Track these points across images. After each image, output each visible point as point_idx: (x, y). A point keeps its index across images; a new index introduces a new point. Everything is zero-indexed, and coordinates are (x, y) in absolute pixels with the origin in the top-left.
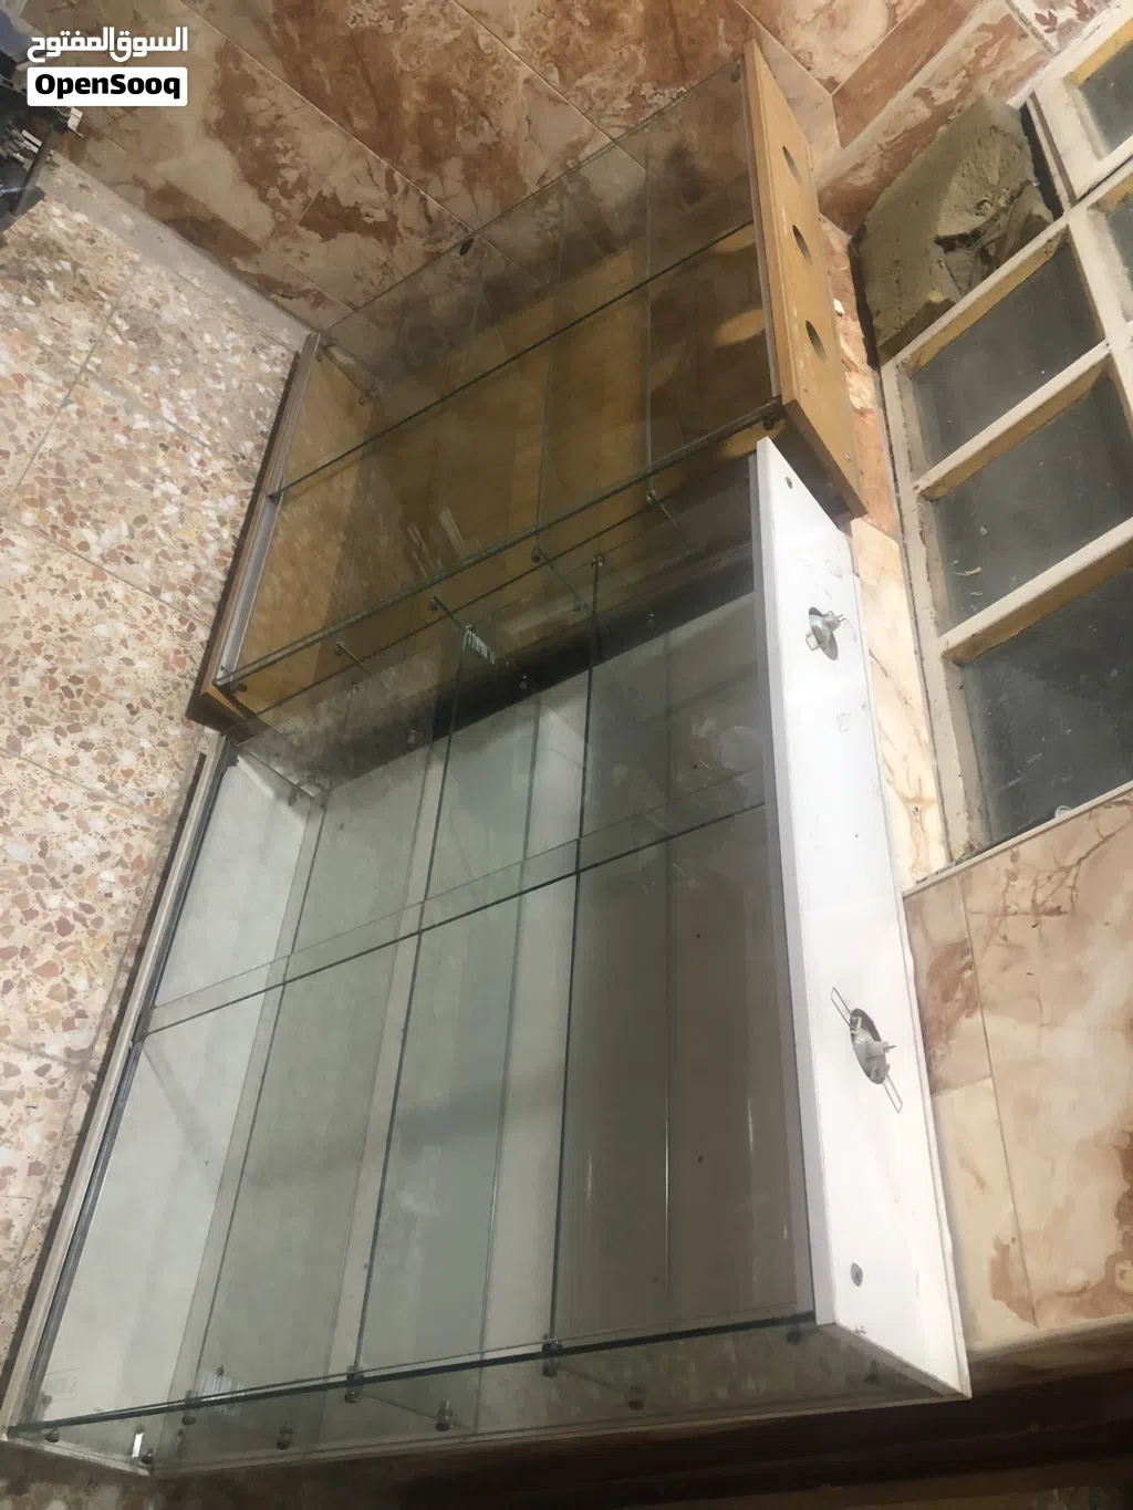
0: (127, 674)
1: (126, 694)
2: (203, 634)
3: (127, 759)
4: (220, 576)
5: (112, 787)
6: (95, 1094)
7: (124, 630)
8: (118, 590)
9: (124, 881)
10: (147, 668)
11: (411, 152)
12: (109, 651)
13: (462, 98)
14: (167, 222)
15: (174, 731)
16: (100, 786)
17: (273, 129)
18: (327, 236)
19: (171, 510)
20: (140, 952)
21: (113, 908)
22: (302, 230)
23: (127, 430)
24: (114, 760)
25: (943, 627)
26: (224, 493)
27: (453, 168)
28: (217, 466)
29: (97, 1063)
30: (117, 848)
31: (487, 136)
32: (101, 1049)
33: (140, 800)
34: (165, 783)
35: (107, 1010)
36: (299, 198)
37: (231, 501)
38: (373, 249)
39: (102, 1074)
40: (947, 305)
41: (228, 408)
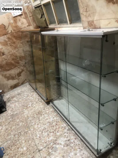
0: (41, 108)
1: (43, 109)
2: (43, 101)
3: (47, 112)
4: (39, 97)
5: (49, 114)
6: (73, 130)
7: (38, 107)
8: (35, 106)
9: (57, 117)
10: (42, 106)
11: (17, 64)
12: (38, 109)
13: (15, 58)
14: (13, 89)
15: (48, 107)
16: (48, 115)
17: (10, 75)
18: (21, 76)
19: (32, 99)
20: (63, 119)
21: (58, 119)
22: (19, 78)
23: (24, 99)
24: (47, 113)
25: (68, 24)
26: (34, 94)
27: (20, 62)
28: (32, 93)
29: (70, 128)
30: (54, 116)
31: (19, 57)
32: (69, 127)
33: (51, 112)
34: (52, 110)
35: (66, 125)
36: (16, 76)
37: (35, 94)
38: (23, 72)
39: (72, 128)
40: (45, 19)
41: (29, 90)
